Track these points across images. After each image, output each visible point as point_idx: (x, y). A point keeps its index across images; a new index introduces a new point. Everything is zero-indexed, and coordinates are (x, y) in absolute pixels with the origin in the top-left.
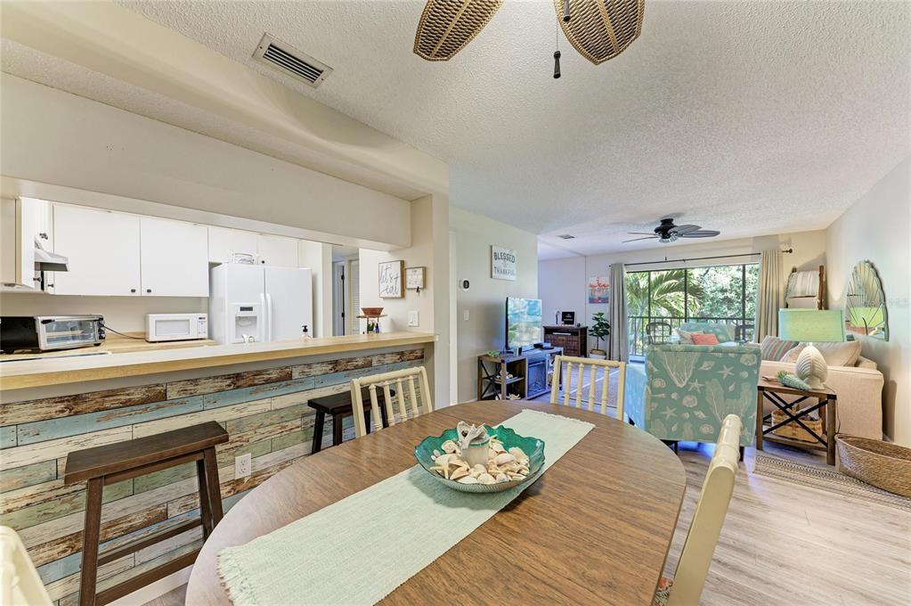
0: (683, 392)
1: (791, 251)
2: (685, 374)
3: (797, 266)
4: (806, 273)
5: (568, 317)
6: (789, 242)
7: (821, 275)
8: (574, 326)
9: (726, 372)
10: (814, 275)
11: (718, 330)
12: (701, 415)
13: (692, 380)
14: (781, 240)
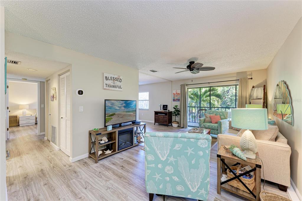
0: (165, 163)
1: (252, 79)
2: (165, 152)
3: (255, 85)
4: (258, 89)
5: (165, 107)
6: (251, 75)
7: (264, 89)
8: (167, 111)
9: (190, 151)
10: (261, 89)
11: (221, 114)
12: (176, 179)
13: (169, 156)
14: (248, 74)
